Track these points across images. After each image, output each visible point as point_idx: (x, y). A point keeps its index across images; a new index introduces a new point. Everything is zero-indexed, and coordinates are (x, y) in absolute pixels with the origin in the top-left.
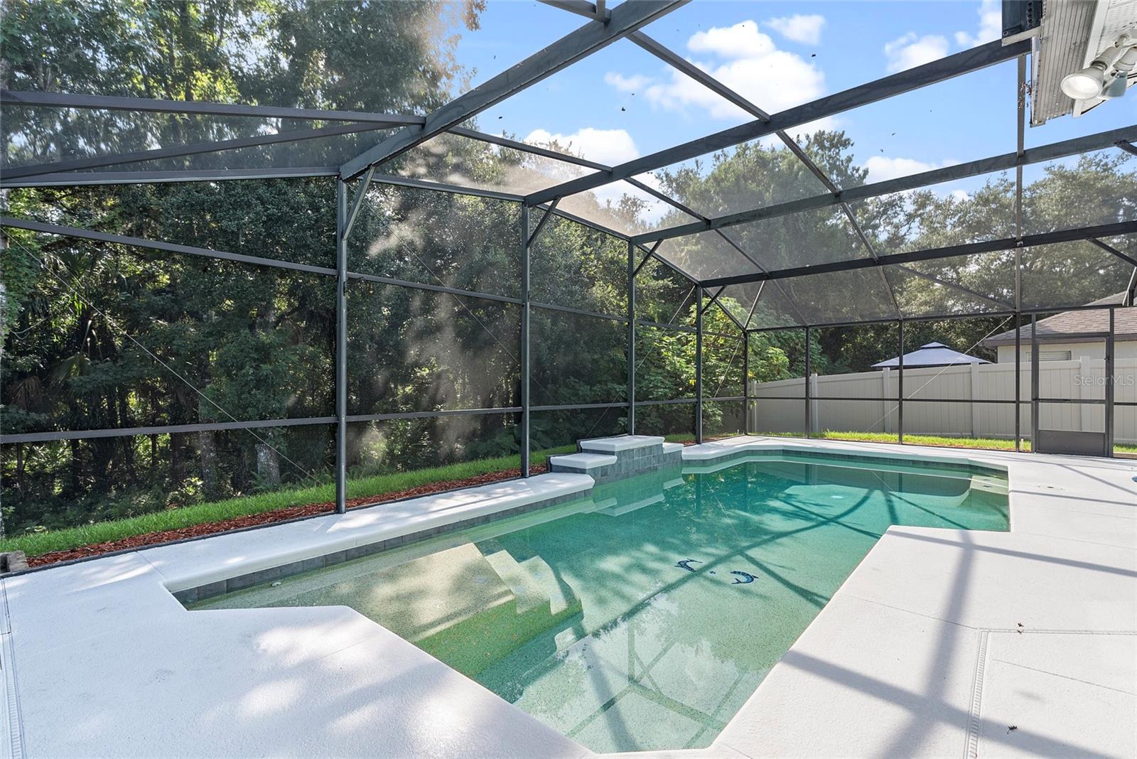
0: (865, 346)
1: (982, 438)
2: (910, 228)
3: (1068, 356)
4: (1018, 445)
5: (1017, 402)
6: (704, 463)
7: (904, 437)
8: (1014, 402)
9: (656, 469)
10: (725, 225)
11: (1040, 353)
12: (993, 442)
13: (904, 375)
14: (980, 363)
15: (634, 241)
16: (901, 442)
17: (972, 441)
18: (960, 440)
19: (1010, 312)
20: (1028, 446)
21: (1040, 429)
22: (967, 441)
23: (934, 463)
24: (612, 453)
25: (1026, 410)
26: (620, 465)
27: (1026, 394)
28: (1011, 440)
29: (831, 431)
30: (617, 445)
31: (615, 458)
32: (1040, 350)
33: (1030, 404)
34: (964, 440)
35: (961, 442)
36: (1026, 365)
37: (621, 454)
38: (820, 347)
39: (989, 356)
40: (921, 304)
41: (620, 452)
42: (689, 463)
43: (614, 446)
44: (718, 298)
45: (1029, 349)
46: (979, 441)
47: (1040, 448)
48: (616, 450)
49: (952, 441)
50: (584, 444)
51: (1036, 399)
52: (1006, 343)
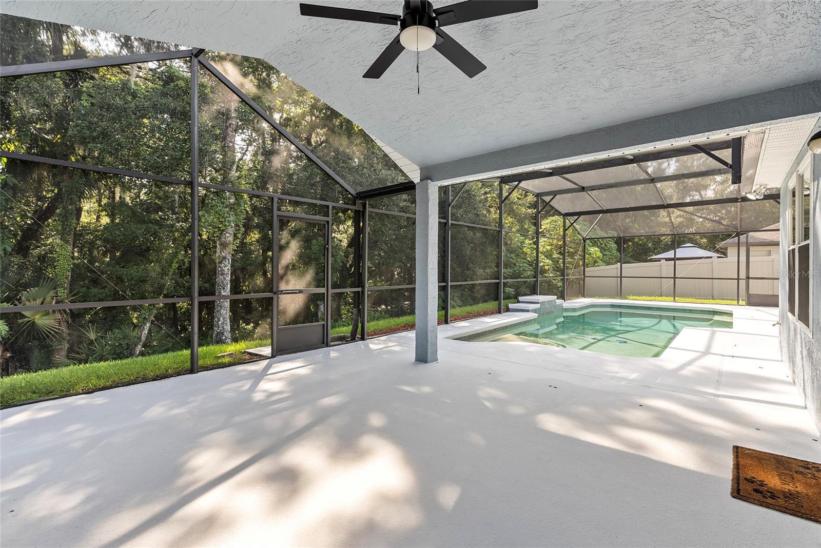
0: (641, 245)
1: (718, 299)
2: (669, 164)
3: (769, 254)
4: (738, 302)
5: (738, 279)
6: (574, 310)
7: (676, 298)
8: (736, 279)
9: (553, 312)
10: (592, 190)
11: (750, 252)
12: (726, 301)
13: (676, 264)
14: (718, 257)
15: (540, 194)
16: (674, 301)
17: (713, 301)
18: (707, 300)
19: (734, 232)
20: (744, 303)
21: (750, 293)
22: (711, 301)
23: (694, 310)
24: (538, 303)
25: (743, 283)
26: (541, 309)
27: (743, 275)
28: (735, 300)
29: (633, 296)
30: (540, 299)
31: (539, 305)
32: (750, 249)
33: (745, 281)
34: (709, 300)
35: (707, 301)
36: (743, 258)
37: (542, 303)
38: (616, 245)
39: (723, 253)
40: (677, 217)
41: (541, 302)
42: (566, 310)
43: (539, 300)
44: (574, 224)
45: (745, 249)
46: (717, 301)
47: (750, 304)
48: (540, 301)
49: (703, 301)
50: (521, 298)
51: (748, 278)
52: (732, 245)
